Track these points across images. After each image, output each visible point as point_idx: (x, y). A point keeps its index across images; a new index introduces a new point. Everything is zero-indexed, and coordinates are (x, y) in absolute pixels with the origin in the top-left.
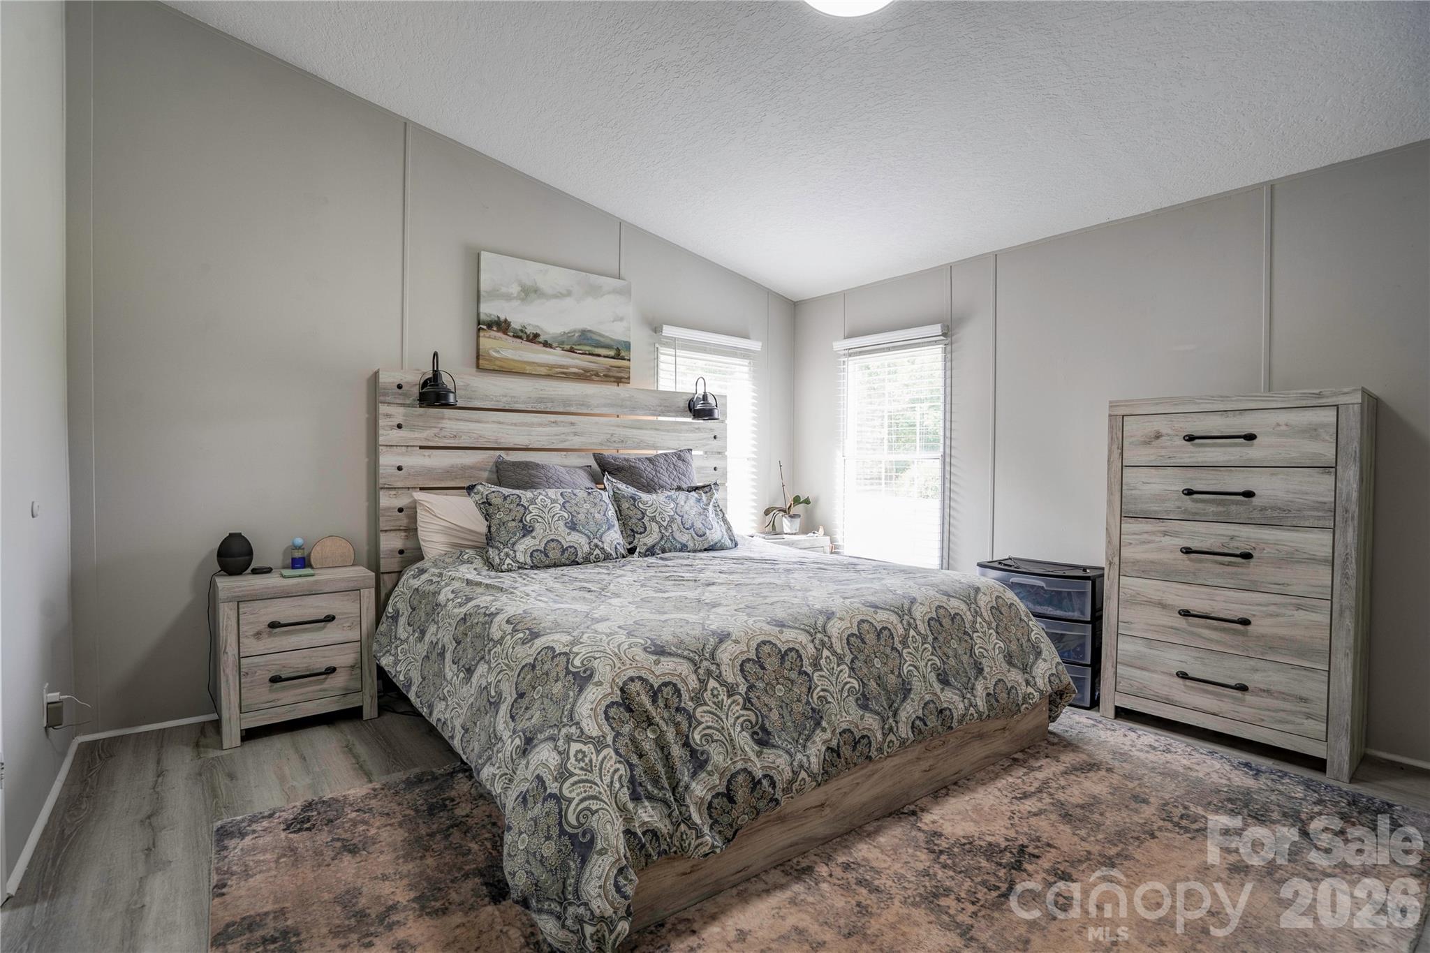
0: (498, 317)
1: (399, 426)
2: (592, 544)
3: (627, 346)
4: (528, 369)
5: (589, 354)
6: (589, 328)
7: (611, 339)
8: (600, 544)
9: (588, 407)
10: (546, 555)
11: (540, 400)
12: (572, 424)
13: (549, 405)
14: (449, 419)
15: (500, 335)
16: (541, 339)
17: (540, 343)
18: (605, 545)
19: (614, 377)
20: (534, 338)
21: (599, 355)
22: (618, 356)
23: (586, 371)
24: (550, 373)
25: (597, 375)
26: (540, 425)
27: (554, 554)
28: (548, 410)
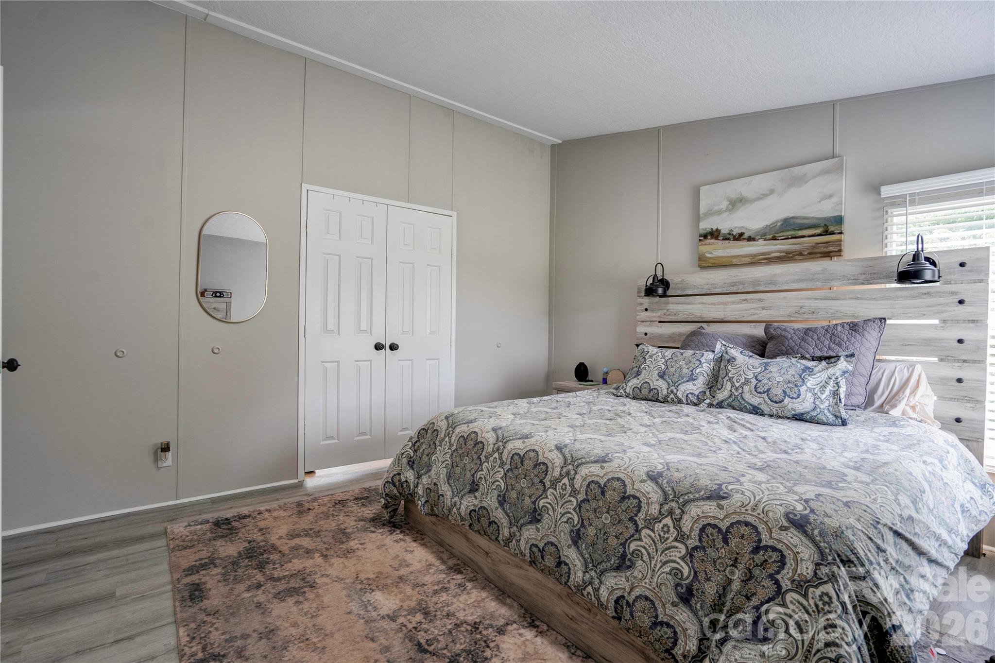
0: (712, 229)
1: (646, 310)
2: (670, 389)
3: (839, 220)
4: (734, 261)
5: (792, 238)
6: (792, 215)
7: (818, 219)
8: (675, 391)
9: (776, 284)
10: (641, 392)
11: (734, 284)
12: (761, 300)
13: (741, 287)
14: (672, 303)
15: (713, 241)
16: (746, 236)
17: (744, 239)
18: (679, 392)
19: (820, 253)
20: (739, 237)
21: (803, 237)
22: (826, 232)
23: (788, 253)
24: (753, 261)
25: (801, 254)
26: (733, 303)
27: (645, 392)
28: (740, 291)
